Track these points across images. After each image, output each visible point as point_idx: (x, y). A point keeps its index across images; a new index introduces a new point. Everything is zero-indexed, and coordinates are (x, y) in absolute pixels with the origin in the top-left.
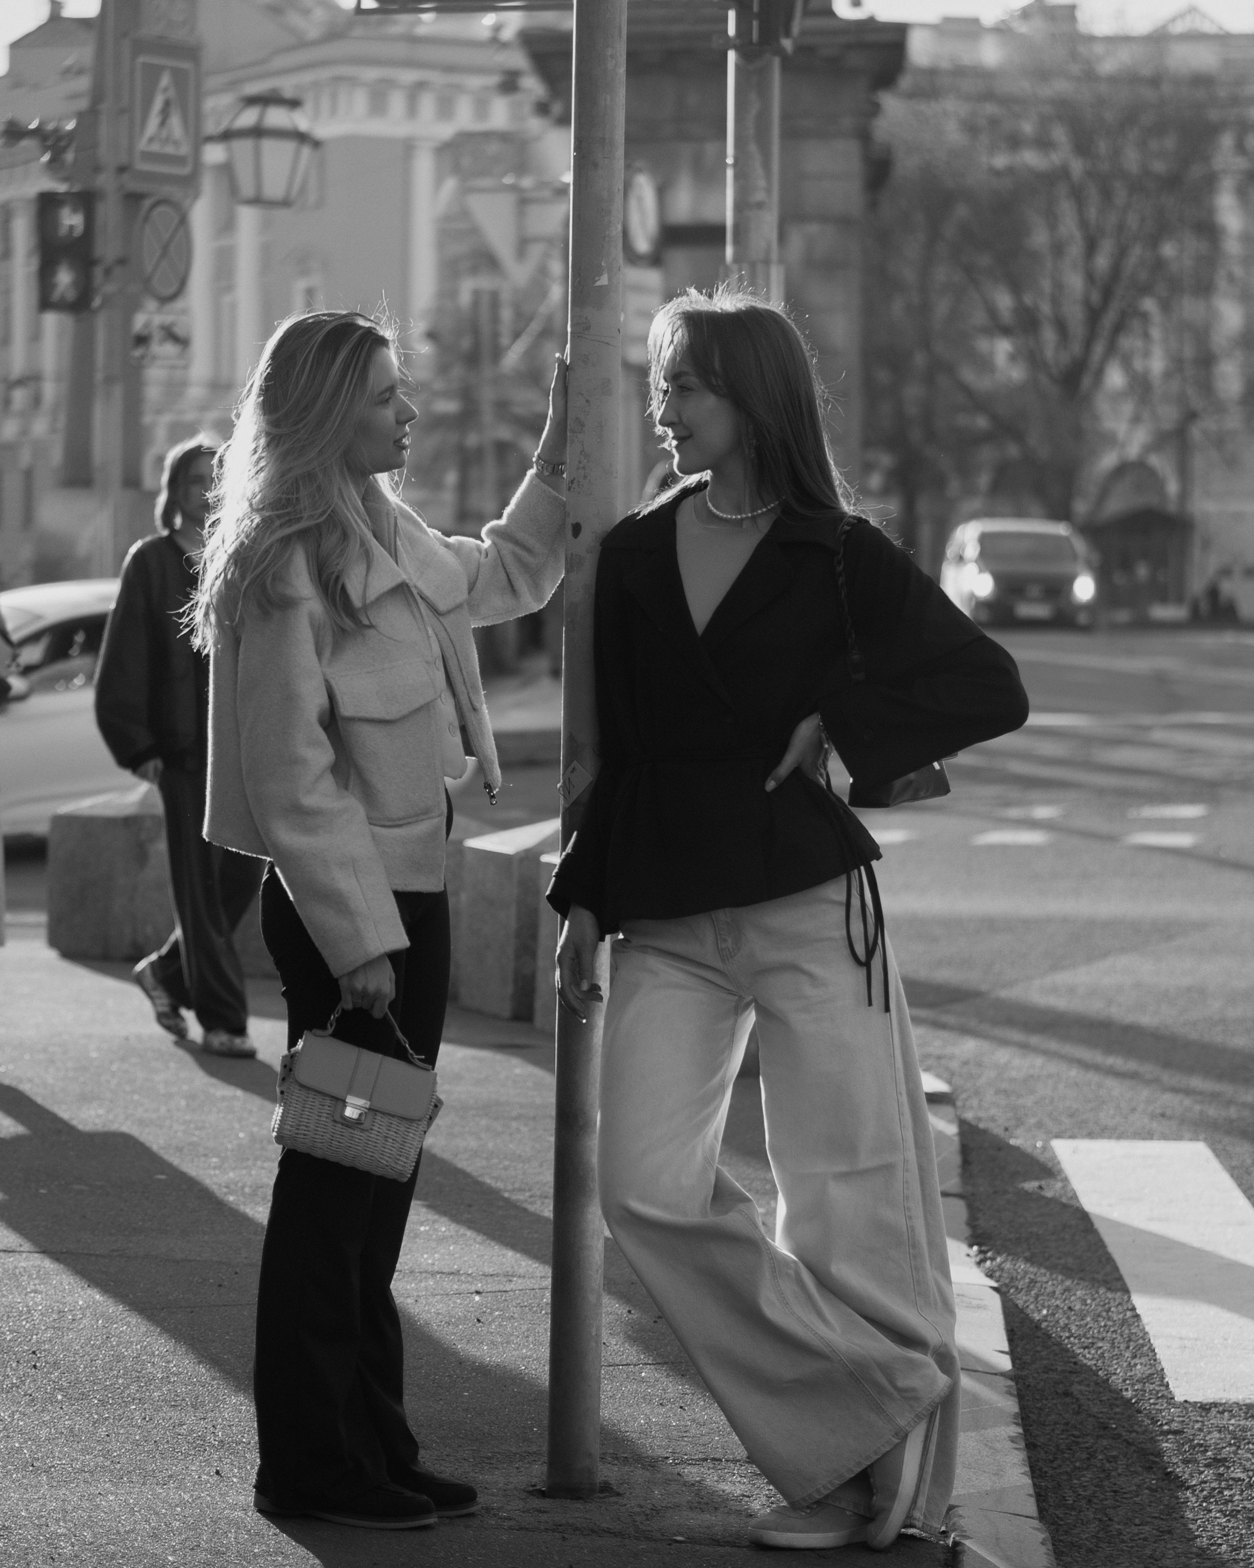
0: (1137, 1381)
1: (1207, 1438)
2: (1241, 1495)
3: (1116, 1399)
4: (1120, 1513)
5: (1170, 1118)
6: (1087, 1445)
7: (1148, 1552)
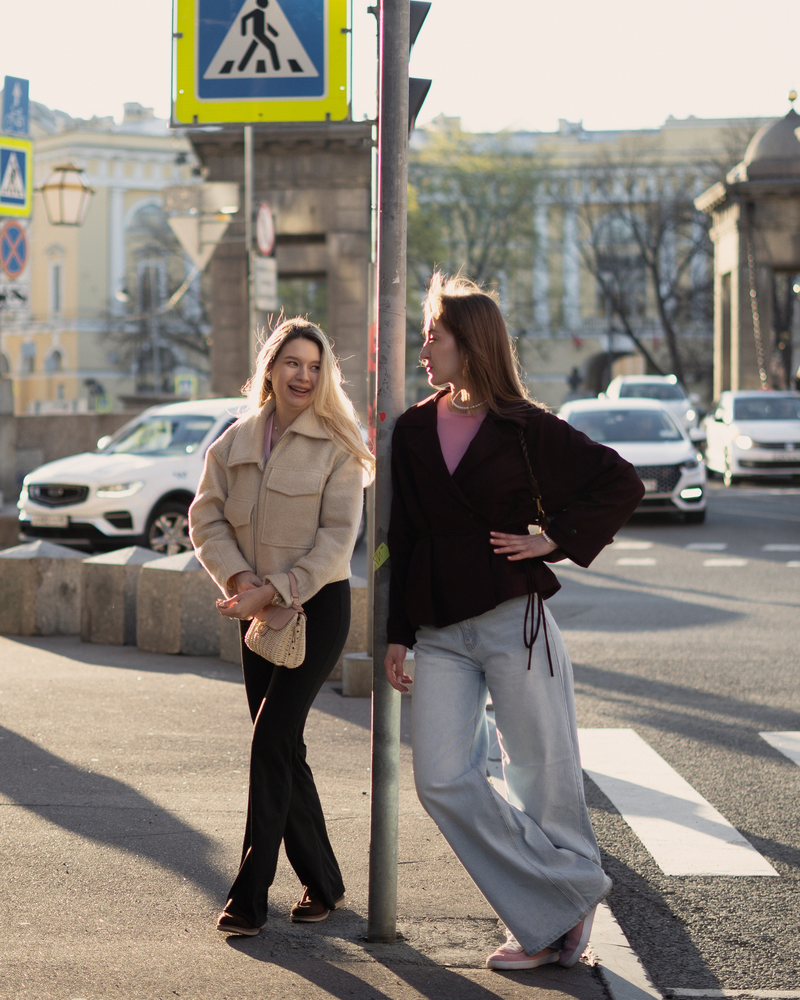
0: (642, 864)
1: (689, 896)
2: (717, 928)
3: (633, 875)
4: (657, 940)
5: (609, 715)
6: (627, 901)
7: (679, 962)
